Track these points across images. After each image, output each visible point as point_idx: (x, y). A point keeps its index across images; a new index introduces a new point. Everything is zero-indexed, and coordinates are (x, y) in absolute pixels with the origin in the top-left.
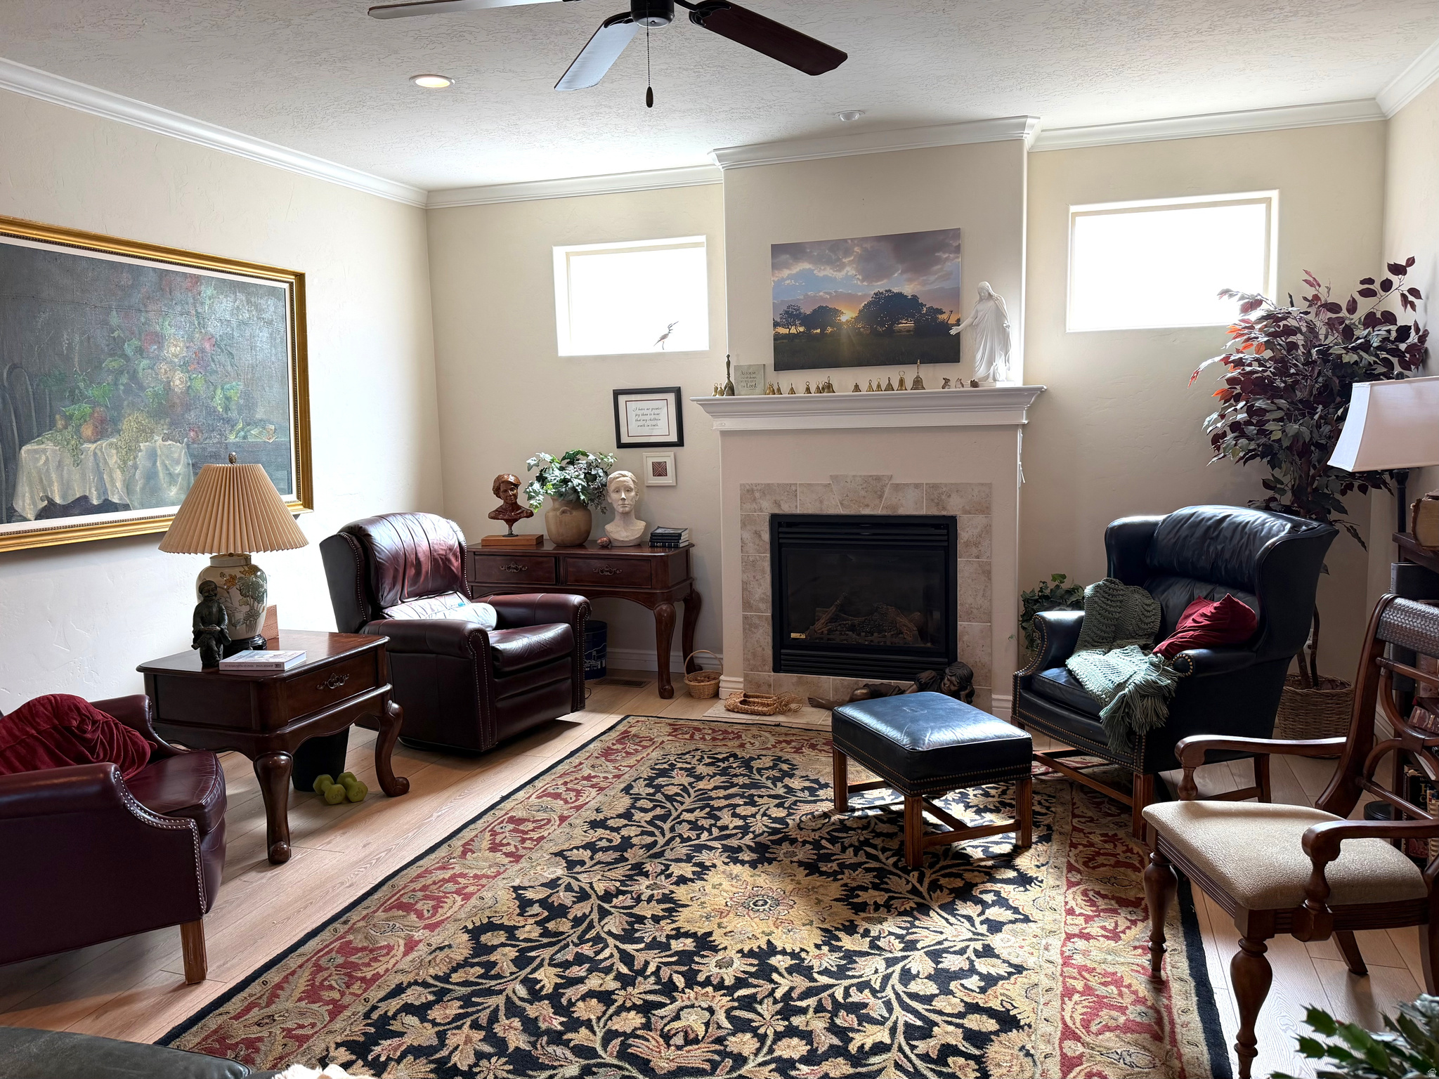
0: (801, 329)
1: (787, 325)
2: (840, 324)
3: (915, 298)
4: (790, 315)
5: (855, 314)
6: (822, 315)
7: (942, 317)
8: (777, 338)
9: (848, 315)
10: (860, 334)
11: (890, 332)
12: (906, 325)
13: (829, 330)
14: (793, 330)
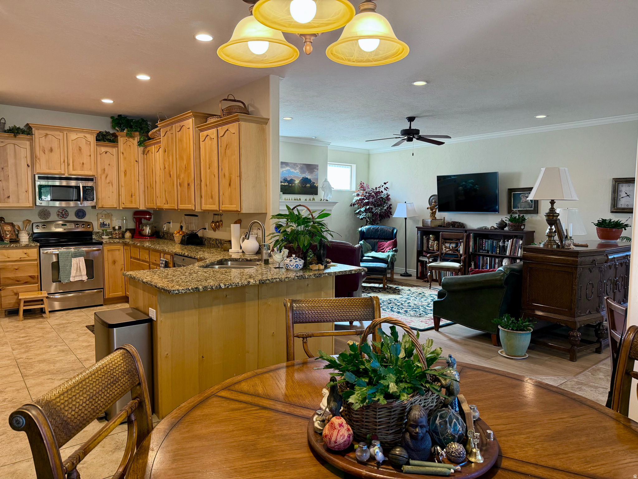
0: (287, 184)
1: (284, 183)
2: (295, 184)
3: (310, 179)
4: (285, 180)
5: (298, 182)
6: (291, 181)
7: (315, 184)
8: (282, 186)
9: (297, 182)
10: (299, 186)
11: (305, 186)
12: (308, 185)
13: (293, 185)
14: (285, 184)
